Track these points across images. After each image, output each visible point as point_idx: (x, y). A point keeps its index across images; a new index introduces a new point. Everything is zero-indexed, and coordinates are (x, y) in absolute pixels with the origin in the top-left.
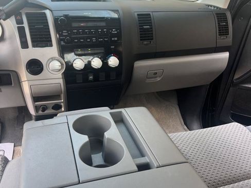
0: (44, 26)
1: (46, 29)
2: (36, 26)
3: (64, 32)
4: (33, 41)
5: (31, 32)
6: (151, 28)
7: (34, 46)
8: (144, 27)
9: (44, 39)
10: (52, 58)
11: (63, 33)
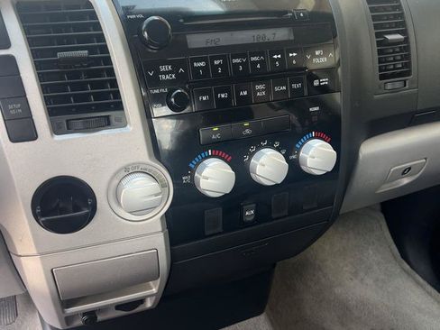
0: (91, 50)
1: (97, 62)
2: (60, 55)
3: (163, 68)
4: (51, 112)
5: (41, 77)
6: (406, 40)
7: (56, 130)
8: (389, 37)
9: (93, 101)
10: (126, 169)
11: (158, 72)
